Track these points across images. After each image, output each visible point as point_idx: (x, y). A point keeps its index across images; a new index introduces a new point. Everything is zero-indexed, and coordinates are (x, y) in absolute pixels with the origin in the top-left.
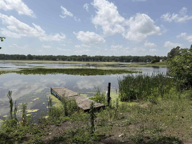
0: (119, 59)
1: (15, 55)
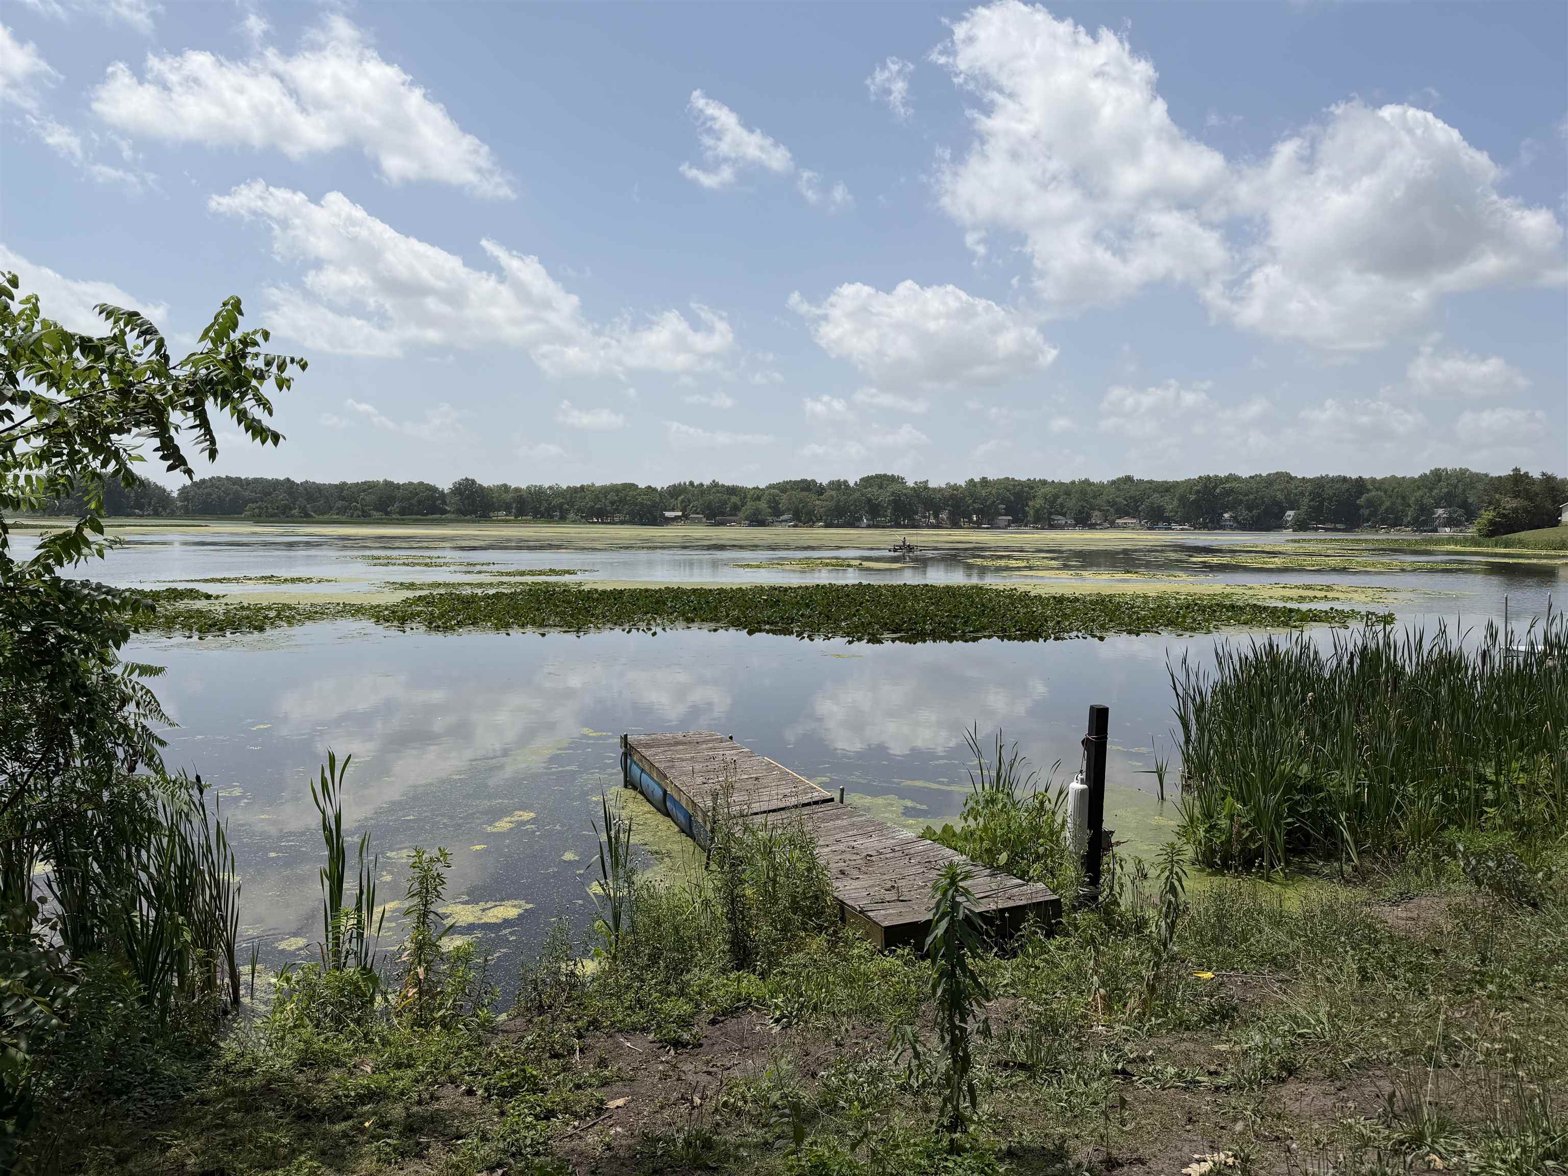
0: (1183, 499)
1: (368, 487)
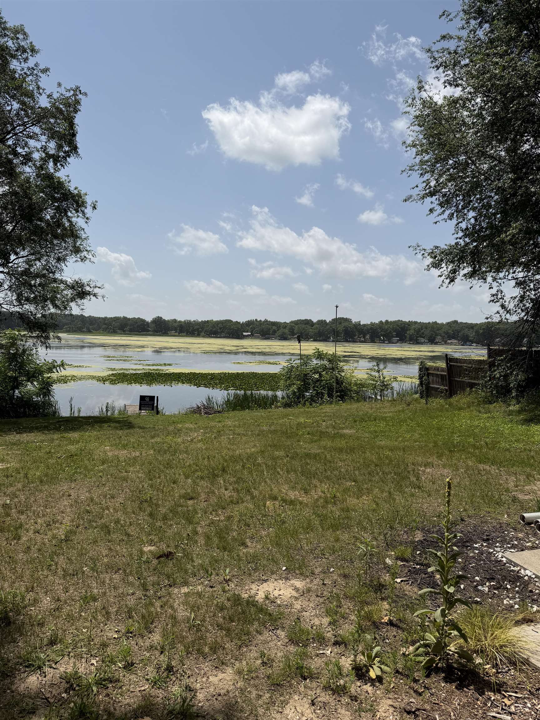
0: (477, 332)
1: (116, 319)
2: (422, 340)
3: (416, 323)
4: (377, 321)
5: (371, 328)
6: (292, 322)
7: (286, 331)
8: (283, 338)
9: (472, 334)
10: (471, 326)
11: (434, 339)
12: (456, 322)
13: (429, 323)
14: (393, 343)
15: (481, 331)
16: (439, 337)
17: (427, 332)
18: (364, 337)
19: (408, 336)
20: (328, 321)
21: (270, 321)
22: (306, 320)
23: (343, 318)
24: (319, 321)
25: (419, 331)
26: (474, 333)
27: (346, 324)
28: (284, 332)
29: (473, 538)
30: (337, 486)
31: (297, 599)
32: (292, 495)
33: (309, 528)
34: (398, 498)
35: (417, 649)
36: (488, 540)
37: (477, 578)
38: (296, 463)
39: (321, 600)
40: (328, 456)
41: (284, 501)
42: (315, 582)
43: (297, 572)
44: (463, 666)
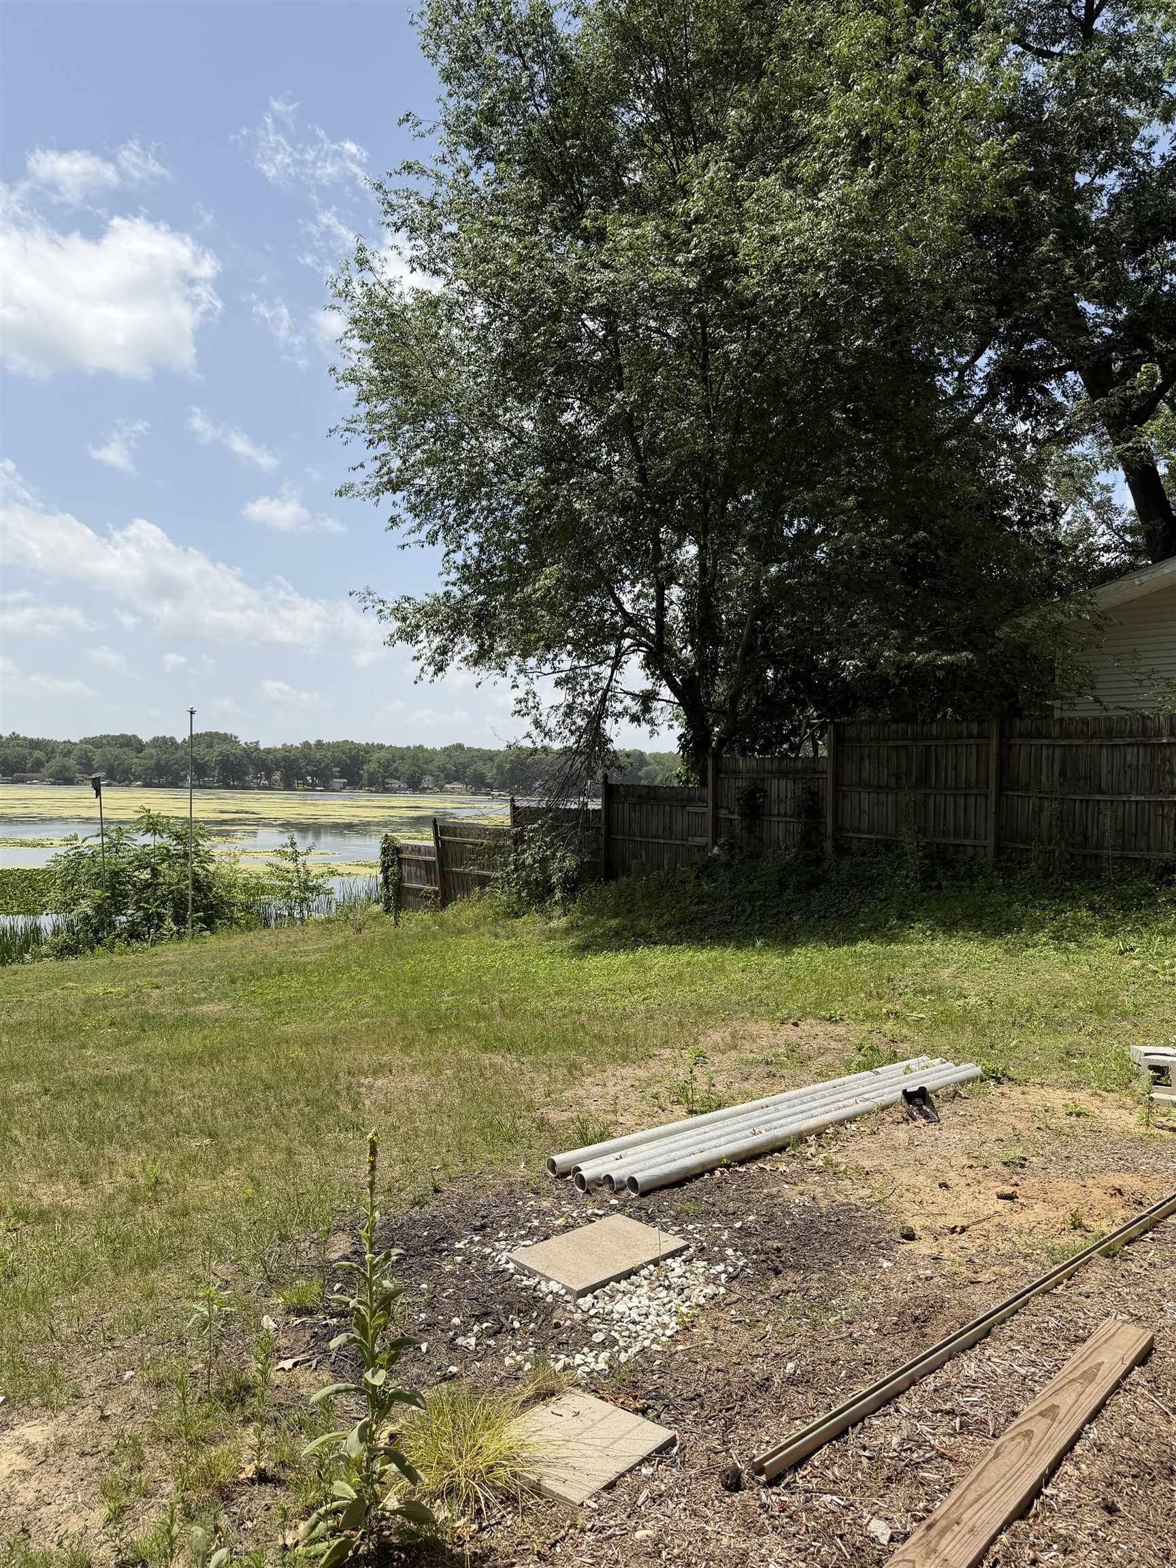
2: (395, 784)
3: (381, 747)
4: (297, 743)
5: (285, 758)
6: (86, 741)
7: (71, 762)
8: (63, 779)
9: (490, 773)
10: (489, 756)
11: (420, 782)
12: (459, 747)
13: (408, 748)
14: (333, 790)
15: (508, 766)
16: (429, 778)
17: (405, 768)
18: (268, 777)
19: (366, 775)
20: (179, 741)
21: (25, 739)
22: (122, 736)
23: (217, 733)
24: (156, 740)
25: (389, 765)
26: (494, 770)
27: (226, 747)
28: (64, 766)
29: (456, 1228)
30: (166, 1154)
31: (25, 1475)
32: (46, 1196)
33: (78, 1278)
34: (308, 1159)
35: (313, 1527)
36: (483, 1227)
37: (456, 1321)
38: (66, 1108)
39: (92, 1462)
40: (154, 1081)
41: (21, 1215)
42: (82, 1417)
43: (36, 1401)
44: (413, 1534)
